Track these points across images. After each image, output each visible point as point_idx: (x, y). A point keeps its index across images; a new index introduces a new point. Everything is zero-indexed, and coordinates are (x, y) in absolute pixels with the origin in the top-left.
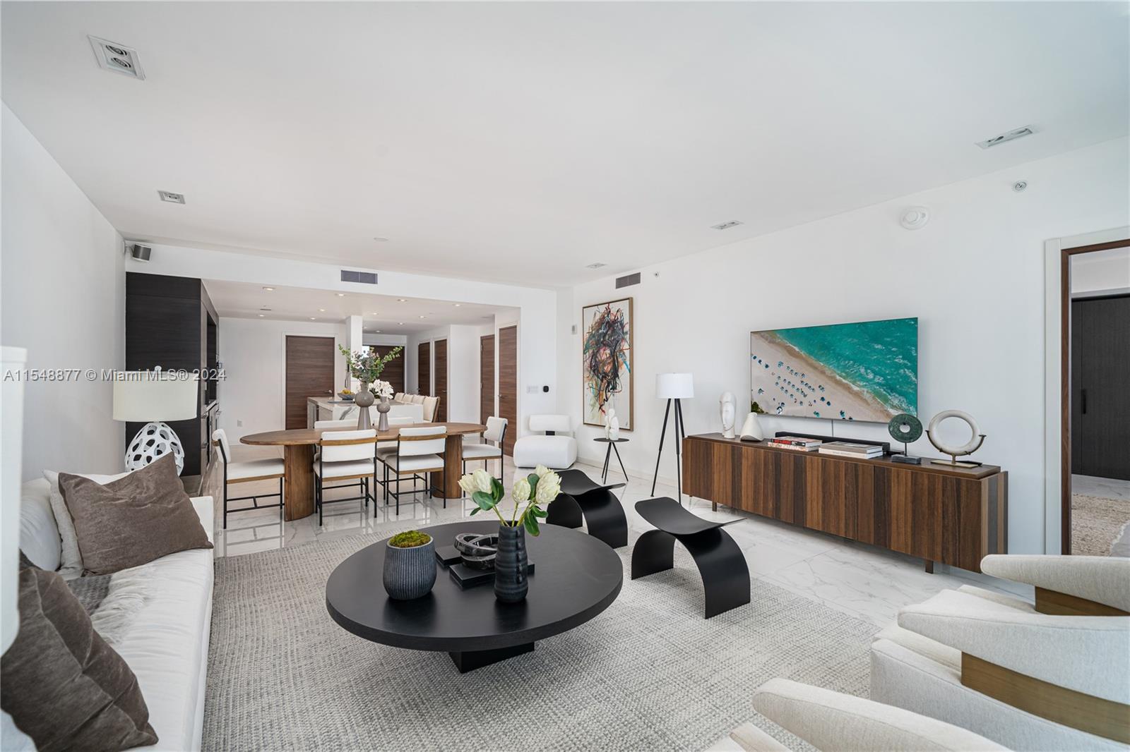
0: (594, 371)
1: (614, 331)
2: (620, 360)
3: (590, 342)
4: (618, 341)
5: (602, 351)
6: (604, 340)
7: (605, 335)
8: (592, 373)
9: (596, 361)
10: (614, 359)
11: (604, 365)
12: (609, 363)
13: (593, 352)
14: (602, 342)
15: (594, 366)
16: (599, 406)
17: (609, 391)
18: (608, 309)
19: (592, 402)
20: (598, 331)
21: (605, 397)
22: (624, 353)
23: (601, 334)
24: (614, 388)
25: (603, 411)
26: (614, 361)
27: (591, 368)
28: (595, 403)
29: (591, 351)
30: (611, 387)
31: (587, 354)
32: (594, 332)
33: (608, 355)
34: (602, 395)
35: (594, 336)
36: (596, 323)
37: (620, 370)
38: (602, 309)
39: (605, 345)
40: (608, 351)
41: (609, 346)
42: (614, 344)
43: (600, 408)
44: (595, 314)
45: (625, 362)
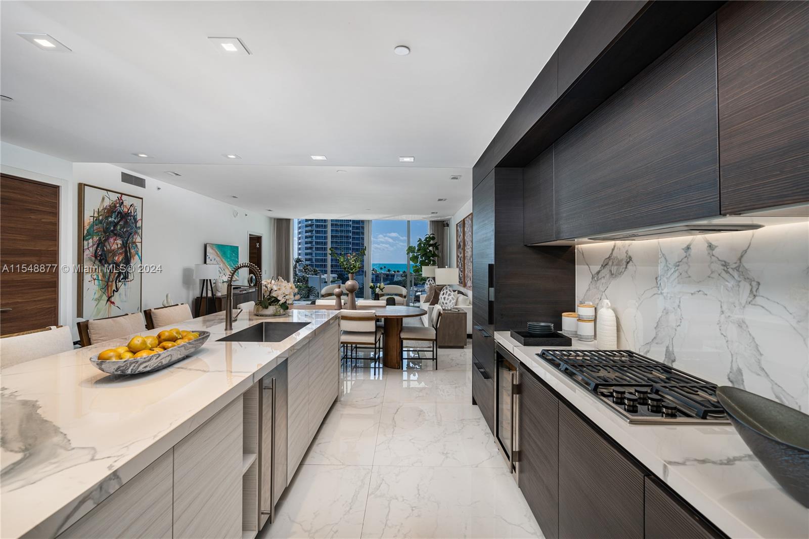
0: (100, 261)
1: (126, 222)
2: (132, 251)
3: (95, 227)
4: (131, 234)
5: (112, 240)
6: (115, 230)
7: (116, 225)
8: (97, 262)
9: (103, 250)
10: (126, 250)
11: (114, 255)
12: (121, 254)
13: (100, 239)
14: (112, 231)
15: (101, 255)
16: (107, 299)
17: (119, 281)
18: (120, 199)
19: (97, 296)
20: (107, 218)
21: (114, 288)
22: (136, 246)
23: (111, 222)
24: (126, 278)
25: (113, 303)
26: (126, 252)
27: (96, 257)
28: (101, 296)
29: (96, 238)
30: (122, 277)
31: (91, 241)
32: (101, 218)
33: (119, 246)
34: (112, 286)
35: (101, 222)
36: (104, 209)
37: (132, 261)
38: (114, 197)
39: (115, 235)
40: (119, 242)
41: (121, 237)
42: (127, 236)
43: (108, 300)
44: (103, 199)
45: (137, 254)
